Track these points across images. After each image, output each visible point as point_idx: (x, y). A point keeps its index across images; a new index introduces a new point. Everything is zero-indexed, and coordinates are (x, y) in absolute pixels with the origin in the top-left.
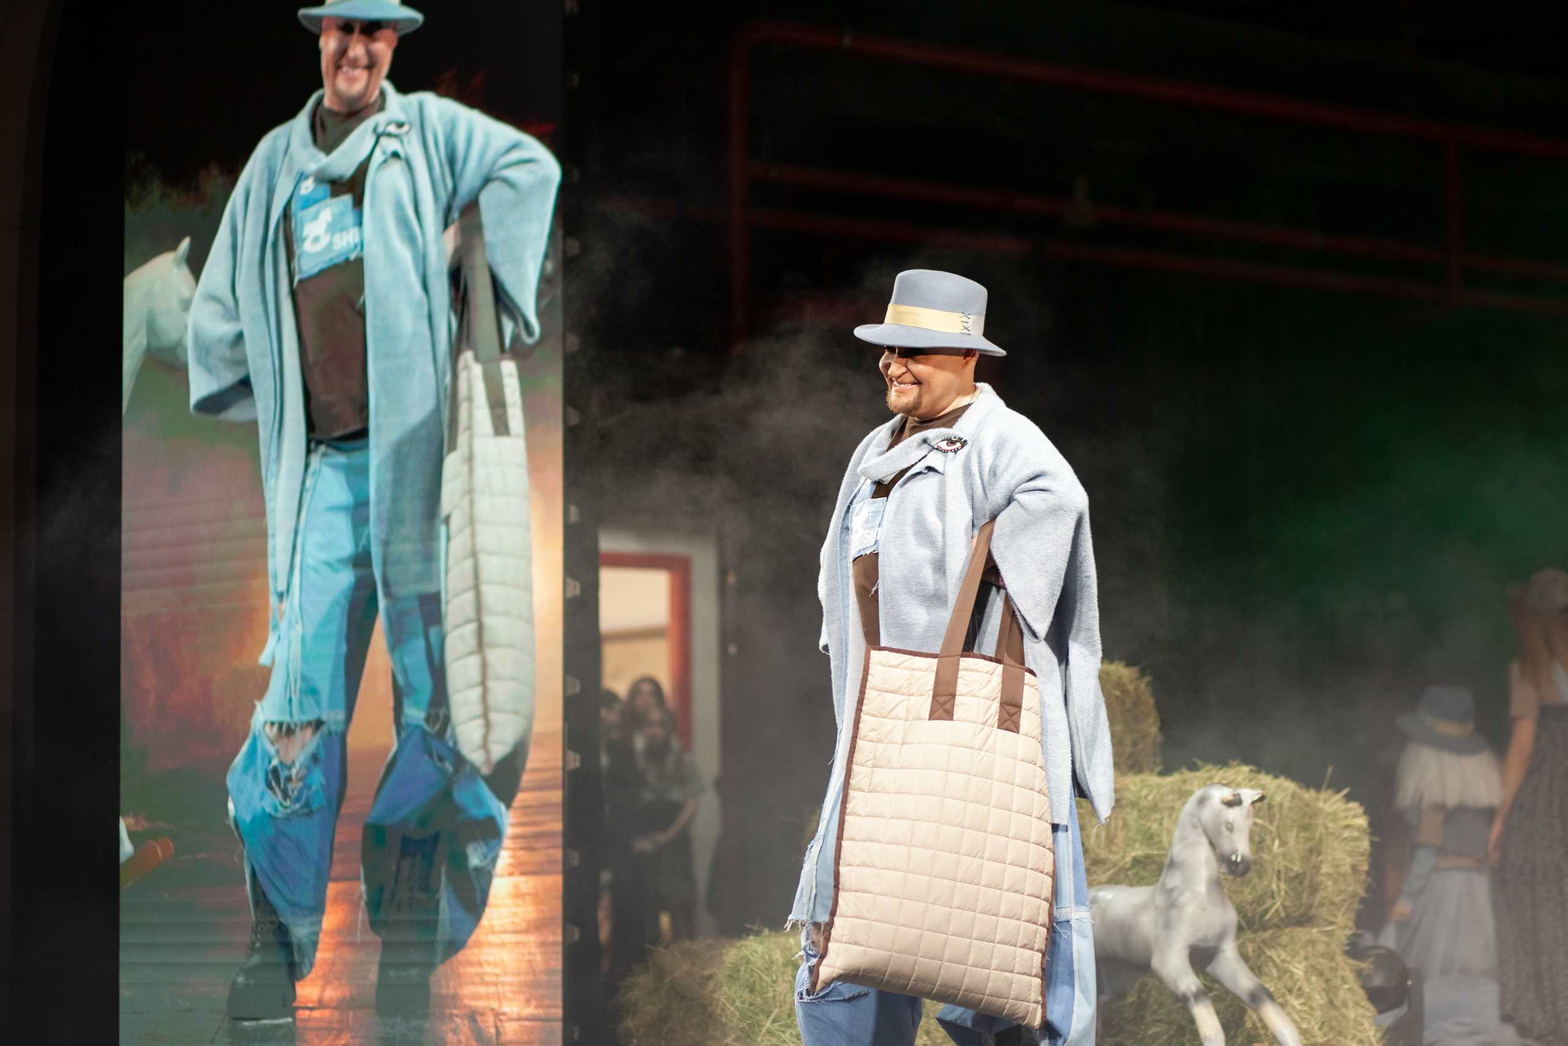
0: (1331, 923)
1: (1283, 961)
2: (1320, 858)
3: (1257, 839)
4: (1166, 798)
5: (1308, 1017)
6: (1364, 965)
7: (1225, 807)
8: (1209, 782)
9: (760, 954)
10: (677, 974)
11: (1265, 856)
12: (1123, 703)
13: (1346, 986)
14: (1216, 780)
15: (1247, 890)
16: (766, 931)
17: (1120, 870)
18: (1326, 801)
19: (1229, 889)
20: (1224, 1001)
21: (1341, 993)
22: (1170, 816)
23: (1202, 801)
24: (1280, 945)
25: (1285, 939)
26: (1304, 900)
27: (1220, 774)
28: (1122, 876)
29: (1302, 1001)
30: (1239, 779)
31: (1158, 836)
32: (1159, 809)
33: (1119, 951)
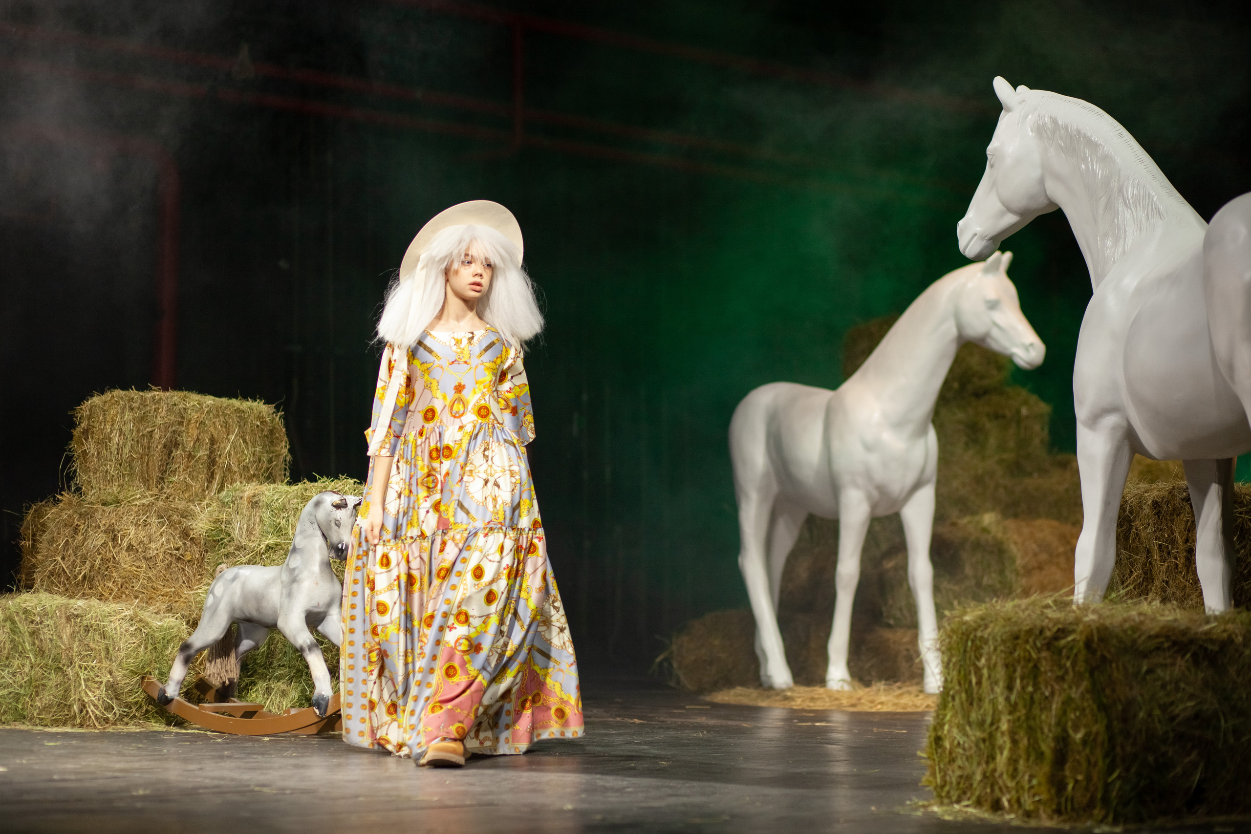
4: (291, 502)
7: (334, 509)
12: (262, 431)
14: (329, 489)
17: (256, 554)
19: (336, 570)
22: (294, 515)
23: (318, 504)
27: (332, 484)
28: (258, 559)
30: (346, 488)
31: (285, 529)
32: (286, 510)
33: (255, 614)
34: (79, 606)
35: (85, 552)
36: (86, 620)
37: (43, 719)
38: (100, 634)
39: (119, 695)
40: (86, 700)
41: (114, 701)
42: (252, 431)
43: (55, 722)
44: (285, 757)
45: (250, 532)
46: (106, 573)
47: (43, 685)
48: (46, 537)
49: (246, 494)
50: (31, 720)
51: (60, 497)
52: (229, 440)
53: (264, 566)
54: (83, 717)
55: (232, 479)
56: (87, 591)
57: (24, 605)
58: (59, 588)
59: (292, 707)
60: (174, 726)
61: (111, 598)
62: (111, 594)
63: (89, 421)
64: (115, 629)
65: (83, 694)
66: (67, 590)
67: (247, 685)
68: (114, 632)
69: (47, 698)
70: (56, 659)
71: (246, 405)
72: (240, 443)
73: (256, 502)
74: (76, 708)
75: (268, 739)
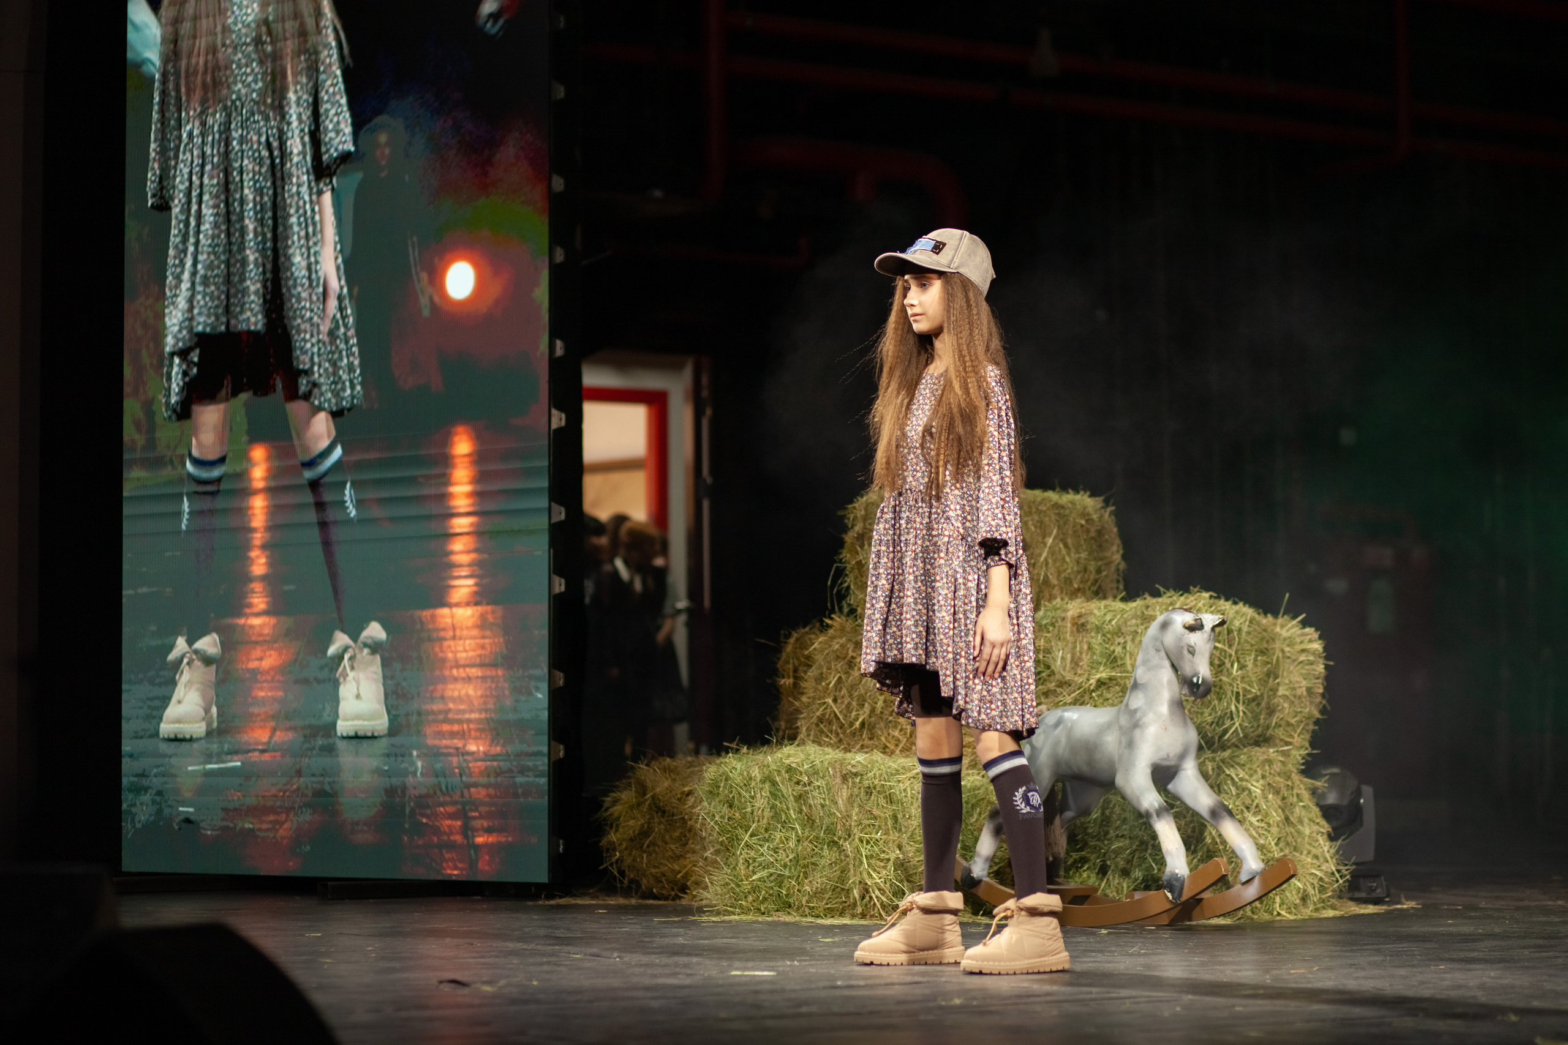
0: (1287, 744)
1: (1241, 780)
2: (1277, 681)
3: (1217, 662)
4: (1129, 623)
5: (1265, 833)
6: (1318, 784)
7: (1187, 631)
8: (1171, 607)
9: (739, 771)
10: (658, 790)
11: (1224, 679)
12: (1088, 531)
13: (1301, 804)
14: (1177, 606)
15: (1207, 711)
16: (745, 750)
17: (1085, 692)
18: (1282, 626)
19: (1189, 711)
20: (1185, 817)
21: (1297, 810)
22: (1133, 640)
23: (1165, 626)
24: (1238, 764)
25: (1243, 758)
26: (1262, 721)
27: (1181, 600)
28: (1087, 697)
29: (1259, 817)
30: (1200, 605)
31: (1122, 659)
32: (1123, 634)
33: (1085, 769)
34: (858, 762)
35: (863, 692)
36: (867, 779)
37: (813, 907)
38: (885, 797)
39: (910, 876)
40: (869, 883)
41: (906, 883)
42: (1075, 532)
43: (830, 912)
44: (1132, 955)
45: (1076, 663)
46: (891, 718)
47: (813, 864)
48: (812, 673)
49: (1070, 614)
50: (798, 909)
51: (829, 621)
52: (1045, 545)
53: (1095, 706)
54: (866, 905)
55: (1050, 595)
56: (867, 742)
57: (787, 762)
58: (831, 739)
59: (1134, 890)
60: (982, 915)
61: (898, 752)
62: (897, 745)
63: (864, 524)
64: (905, 790)
65: (865, 875)
66: (840, 741)
67: (1075, 861)
68: (903, 794)
69: (819, 880)
70: (830, 831)
71: (1068, 498)
72: (1060, 548)
73: (1083, 625)
74: (856, 893)
75: (1106, 932)
